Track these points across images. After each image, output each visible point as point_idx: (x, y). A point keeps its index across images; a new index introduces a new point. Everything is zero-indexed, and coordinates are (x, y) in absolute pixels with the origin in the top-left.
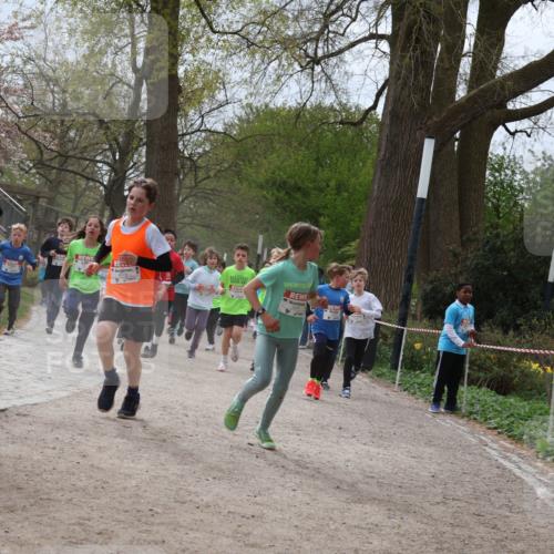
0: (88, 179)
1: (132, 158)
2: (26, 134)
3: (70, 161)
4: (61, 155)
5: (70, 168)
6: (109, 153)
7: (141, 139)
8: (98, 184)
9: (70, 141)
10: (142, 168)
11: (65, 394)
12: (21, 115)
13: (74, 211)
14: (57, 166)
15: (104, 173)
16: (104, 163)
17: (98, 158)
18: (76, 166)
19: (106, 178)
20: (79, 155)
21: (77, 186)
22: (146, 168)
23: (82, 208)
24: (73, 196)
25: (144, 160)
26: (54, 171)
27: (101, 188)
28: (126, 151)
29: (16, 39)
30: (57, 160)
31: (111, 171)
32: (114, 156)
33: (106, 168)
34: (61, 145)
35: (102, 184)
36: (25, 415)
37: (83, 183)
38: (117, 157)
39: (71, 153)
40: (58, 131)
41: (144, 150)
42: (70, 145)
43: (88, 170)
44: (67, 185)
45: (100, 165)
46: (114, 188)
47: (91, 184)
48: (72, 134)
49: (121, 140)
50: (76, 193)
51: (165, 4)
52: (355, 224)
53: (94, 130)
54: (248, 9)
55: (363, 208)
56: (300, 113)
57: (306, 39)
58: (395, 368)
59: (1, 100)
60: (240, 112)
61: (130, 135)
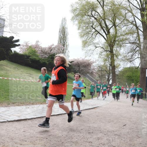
2: (97, 73)
4: (102, 75)
12: (97, 71)
14: (101, 77)
15: (107, 77)
28: (109, 74)
44: (103, 79)
51: (112, 57)
52: (138, 81)
53: (105, 72)
54: (122, 56)
55: (139, 79)
56: (130, 68)
57: (130, 59)
58: (146, 98)
59: (94, 70)
60: (122, 68)
61: (110, 72)
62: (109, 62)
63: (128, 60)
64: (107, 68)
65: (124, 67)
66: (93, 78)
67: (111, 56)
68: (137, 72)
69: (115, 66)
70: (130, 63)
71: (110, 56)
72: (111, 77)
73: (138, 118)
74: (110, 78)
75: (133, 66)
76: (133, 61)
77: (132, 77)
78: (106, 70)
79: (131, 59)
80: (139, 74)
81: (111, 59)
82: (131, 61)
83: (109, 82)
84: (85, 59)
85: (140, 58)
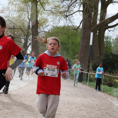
0: (20, 42)
1: (29, 38)
5: (16, 40)
6: (24, 37)
7: (31, 34)
8: (22, 43)
9: (15, 34)
10: (31, 40)
11: (17, 88)
15: (23, 41)
17: (22, 38)
18: (17, 39)
20: (18, 37)
25: (31, 38)
27: (23, 44)
28: (27, 36)
29: (3, 13)
31: (24, 41)
32: (25, 37)
35: (23, 43)
38: (26, 37)
39: (16, 37)
40: (13, 32)
41: (31, 36)
42: (16, 35)
43: (20, 40)
45: (22, 39)
46: (25, 44)
47: (20, 43)
48: (16, 33)
49: (26, 34)
52: (77, 51)
53: (20, 32)
54: (52, 6)
55: (78, 47)
56: (64, 27)
57: (65, 12)
58: (87, 81)
60: (51, 27)
61: (28, 33)
63: (61, 13)
65: (55, 25)
68: (76, 35)
69: (38, 23)
70: (64, 20)
72: (29, 42)
73: (71, 114)
74: (28, 44)
75: (70, 25)
76: (71, 16)
77: (66, 44)
78: (22, 28)
79: (67, 12)
80: (79, 39)
82: (67, 16)
85: (83, 11)
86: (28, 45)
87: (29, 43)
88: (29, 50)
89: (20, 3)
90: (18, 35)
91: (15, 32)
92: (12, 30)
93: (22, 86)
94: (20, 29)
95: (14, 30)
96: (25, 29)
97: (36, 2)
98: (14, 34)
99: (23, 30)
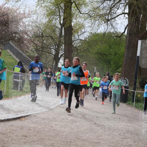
0: (49, 53)
1: (60, 48)
2: (33, 42)
3: (44, 49)
4: (42, 47)
5: (44, 51)
6: (54, 46)
7: (63, 42)
8: (52, 55)
9: (44, 43)
10: (63, 50)
12: (31, 37)
13: (46, 62)
14: (41, 50)
16: (53, 49)
17: (52, 48)
18: (46, 50)
19: (54, 53)
20: (47, 47)
21: (47, 55)
22: (64, 50)
23: (48, 61)
24: (45, 58)
25: (64, 48)
26: (40, 51)
27: (53, 56)
28: (59, 46)
30: (41, 49)
32: (56, 47)
33: (54, 50)
34: (42, 44)
35: (53, 55)
36: (36, 116)
37: (48, 54)
39: (45, 47)
40: (41, 41)
41: (63, 45)
43: (49, 51)
44: (44, 55)
45: (52, 49)
46: (56, 55)
47: (50, 54)
48: (45, 42)
49: (57, 43)
50: (46, 57)
51: (68, 7)
53: (50, 40)
56: (104, 34)
57: (106, 14)
58: (133, 102)
59: (26, 33)
60: (89, 34)
61: (60, 41)
62: (60, 18)
63: (101, 16)
64: (54, 31)
66: (23, 51)
67: (65, 6)
69: (72, 29)
70: (105, 25)
71: (62, 5)
74: (59, 55)
76: (113, 20)
78: (53, 36)
79: (108, 15)
80: (123, 49)
81: (64, 13)
82: (108, 20)
83: (57, 64)
84: (6, 6)
86: (59, 57)
87: (61, 54)
88: (60, 63)
89: (50, 5)
90: (47, 44)
91: (43, 41)
92: (40, 38)
93: (52, 108)
94: (50, 37)
95: (42, 39)
96: (56, 37)
97: (70, 3)
98: (42, 43)
99: (53, 38)
